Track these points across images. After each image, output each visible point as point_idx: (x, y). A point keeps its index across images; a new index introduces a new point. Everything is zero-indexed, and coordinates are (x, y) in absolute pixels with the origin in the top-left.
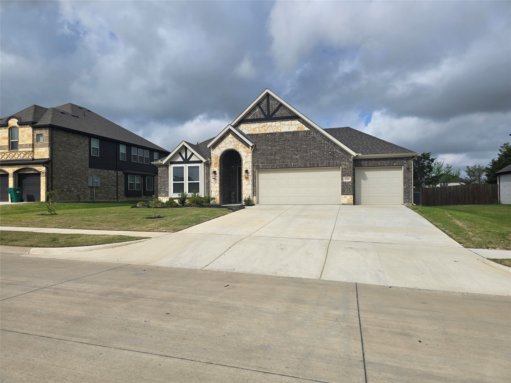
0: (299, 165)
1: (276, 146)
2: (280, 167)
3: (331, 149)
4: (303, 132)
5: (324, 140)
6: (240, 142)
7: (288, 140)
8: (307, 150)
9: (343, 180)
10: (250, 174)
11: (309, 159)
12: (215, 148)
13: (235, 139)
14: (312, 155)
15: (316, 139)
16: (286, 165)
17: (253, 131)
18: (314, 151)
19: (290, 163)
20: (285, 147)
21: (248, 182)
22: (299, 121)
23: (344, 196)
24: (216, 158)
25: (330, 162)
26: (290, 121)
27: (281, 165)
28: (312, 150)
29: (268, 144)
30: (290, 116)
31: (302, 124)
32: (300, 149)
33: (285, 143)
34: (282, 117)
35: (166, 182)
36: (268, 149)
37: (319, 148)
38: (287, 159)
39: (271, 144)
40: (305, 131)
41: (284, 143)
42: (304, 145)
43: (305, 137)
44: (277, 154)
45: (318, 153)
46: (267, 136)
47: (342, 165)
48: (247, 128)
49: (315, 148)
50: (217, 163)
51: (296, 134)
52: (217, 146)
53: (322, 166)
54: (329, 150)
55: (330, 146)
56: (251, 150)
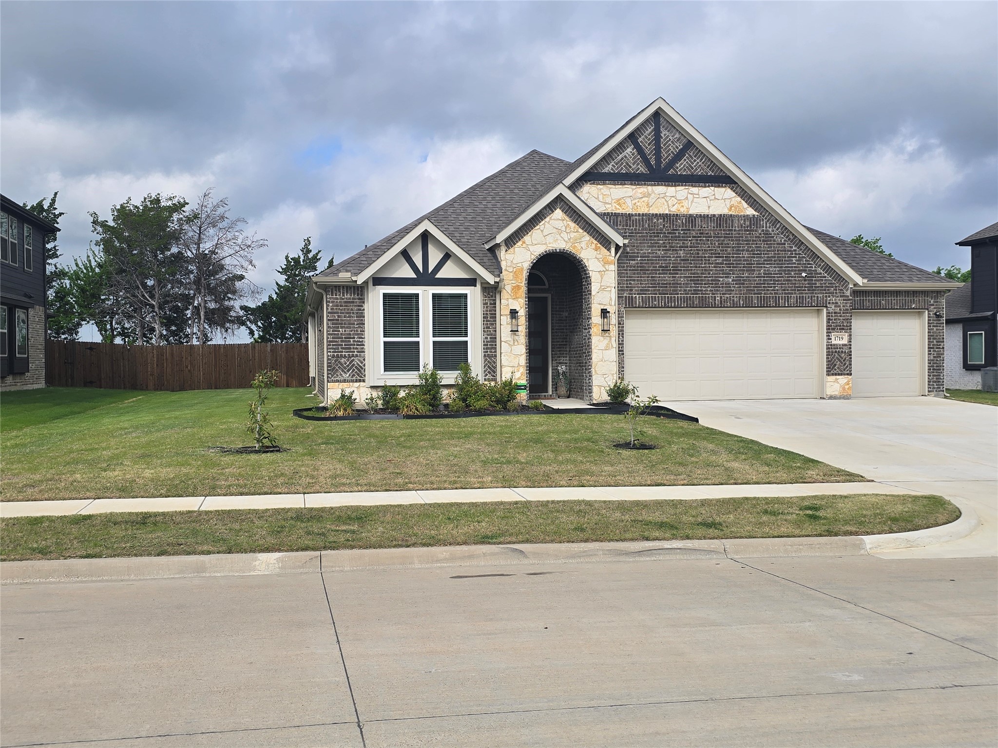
0: (733, 300)
1: (676, 250)
2: (687, 304)
3: (805, 264)
4: (742, 219)
5: (791, 242)
6: (585, 233)
7: (706, 237)
8: (752, 264)
9: (831, 339)
10: (614, 319)
11: (756, 287)
12: (515, 244)
13: (572, 225)
14: (764, 277)
15: (773, 237)
16: (702, 299)
17: (618, 207)
18: (767, 267)
19: (713, 294)
20: (698, 254)
21: (606, 341)
22: (734, 191)
23: (834, 377)
24: (516, 274)
25: (804, 295)
26: (712, 188)
27: (690, 300)
28: (764, 264)
29: (657, 243)
30: (711, 175)
31: (739, 199)
32: (735, 260)
33: (699, 244)
34: (692, 175)
35: (354, 338)
36: (656, 257)
37: (780, 261)
38: (705, 284)
39: (664, 243)
40: (746, 217)
41: (697, 244)
42: (743, 251)
43: (748, 231)
44: (679, 270)
45: (777, 274)
46: (655, 223)
47: (828, 305)
48: (601, 197)
49: (769, 259)
50: (518, 287)
51: (726, 223)
52: (520, 240)
53: (787, 305)
54: (801, 268)
55: (804, 257)
56: (615, 256)
